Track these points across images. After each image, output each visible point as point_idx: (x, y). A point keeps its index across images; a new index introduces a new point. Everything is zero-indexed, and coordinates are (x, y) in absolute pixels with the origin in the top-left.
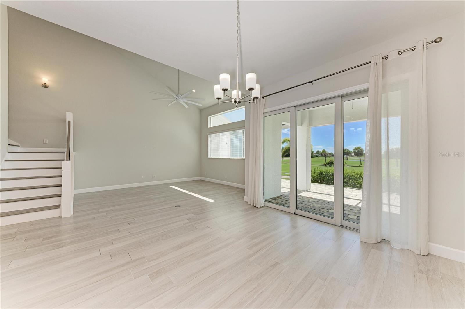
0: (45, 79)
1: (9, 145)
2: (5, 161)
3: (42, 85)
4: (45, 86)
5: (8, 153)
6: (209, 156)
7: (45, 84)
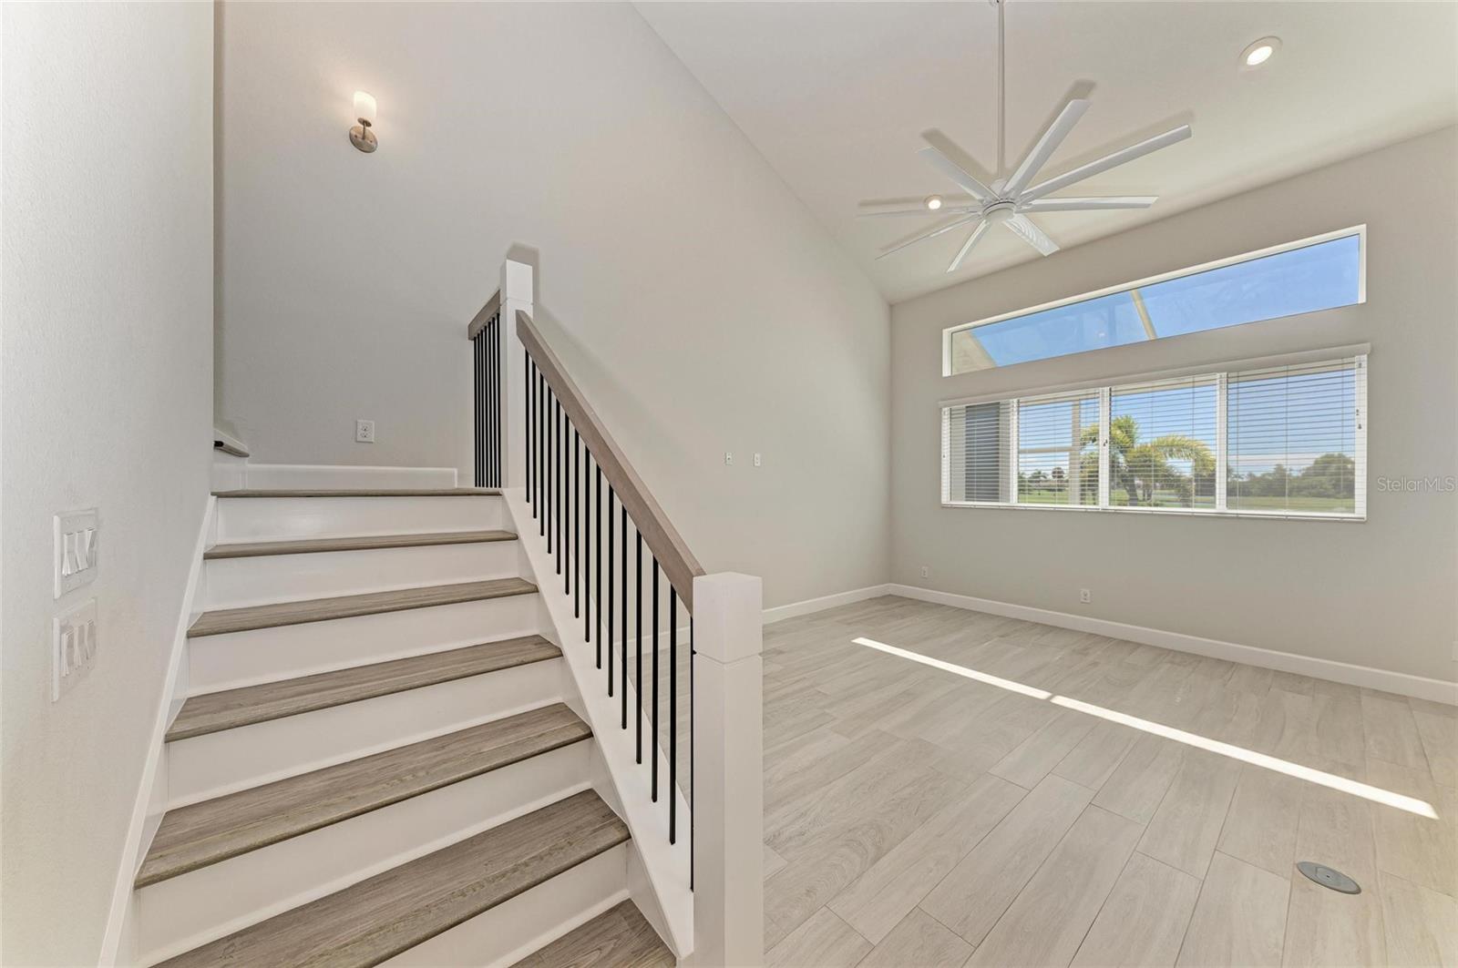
0: (364, 101)
3: (352, 131)
4: (362, 142)
5: (215, 497)
6: (945, 499)
7: (366, 123)
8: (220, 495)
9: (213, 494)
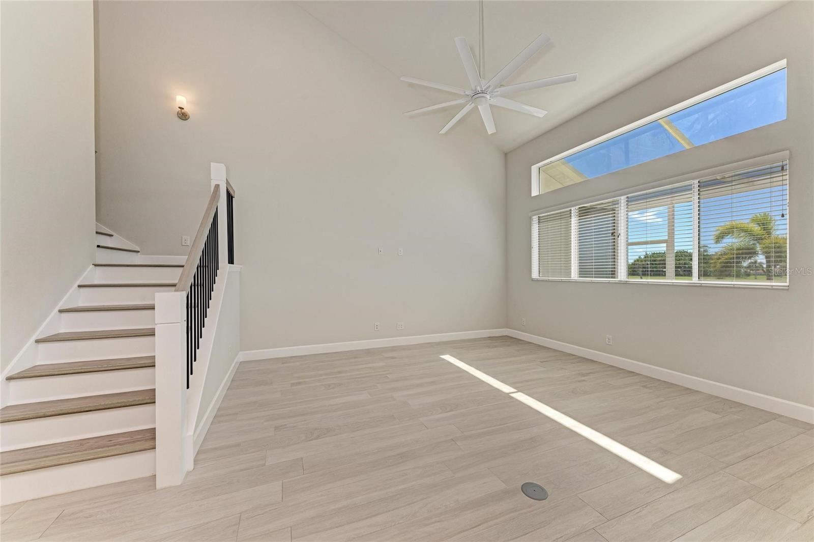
0: (182, 99)
1: (98, 246)
2: (80, 286)
3: (178, 112)
4: (183, 116)
5: (93, 266)
6: (535, 275)
7: (182, 108)
8: (96, 265)
9: (93, 265)
